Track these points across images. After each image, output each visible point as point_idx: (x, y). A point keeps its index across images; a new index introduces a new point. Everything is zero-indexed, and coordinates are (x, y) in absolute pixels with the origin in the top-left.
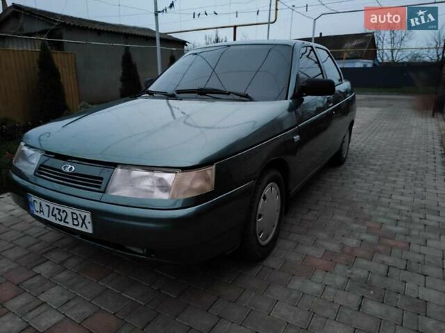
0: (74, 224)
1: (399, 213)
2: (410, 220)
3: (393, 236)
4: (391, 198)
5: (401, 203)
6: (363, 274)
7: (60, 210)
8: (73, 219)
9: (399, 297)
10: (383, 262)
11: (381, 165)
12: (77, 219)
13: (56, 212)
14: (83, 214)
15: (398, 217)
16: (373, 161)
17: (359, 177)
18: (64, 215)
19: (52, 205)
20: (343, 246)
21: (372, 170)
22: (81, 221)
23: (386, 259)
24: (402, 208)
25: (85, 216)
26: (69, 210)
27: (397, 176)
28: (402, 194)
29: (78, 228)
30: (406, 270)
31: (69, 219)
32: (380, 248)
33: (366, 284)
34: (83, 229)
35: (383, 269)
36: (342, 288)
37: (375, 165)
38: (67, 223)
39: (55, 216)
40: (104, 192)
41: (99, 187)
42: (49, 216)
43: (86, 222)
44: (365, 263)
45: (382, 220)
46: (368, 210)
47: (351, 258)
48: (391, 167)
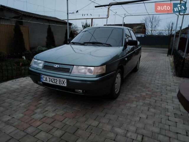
0: (59, 84)
1: (158, 86)
2: (162, 88)
3: (157, 92)
4: (155, 82)
5: (158, 83)
6: (148, 102)
7: (54, 79)
8: (59, 82)
9: (160, 108)
10: (154, 99)
11: (150, 72)
12: (61, 82)
13: (53, 80)
14: (63, 80)
15: (158, 87)
16: (148, 71)
17: (143, 75)
18: (56, 81)
19: (51, 78)
20: (141, 95)
21: (147, 73)
22: (62, 82)
23: (155, 98)
24: (159, 85)
25: (64, 81)
26: (58, 79)
27: (156, 75)
28: (159, 81)
29: (61, 85)
30: (161, 101)
31: (58, 82)
32: (153, 96)
33: (150, 104)
34: (63, 85)
35: (154, 101)
36: (143, 105)
37: (149, 72)
38: (57, 83)
39: (52, 81)
40: (71, 73)
41: (69, 72)
42: (49, 82)
43: (64, 83)
44: (148, 99)
45: (152, 88)
46: (147, 85)
47: (144, 98)
48: (154, 73)
